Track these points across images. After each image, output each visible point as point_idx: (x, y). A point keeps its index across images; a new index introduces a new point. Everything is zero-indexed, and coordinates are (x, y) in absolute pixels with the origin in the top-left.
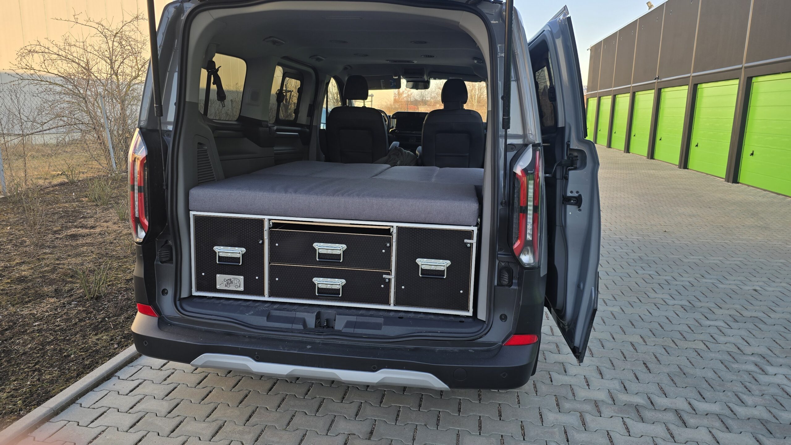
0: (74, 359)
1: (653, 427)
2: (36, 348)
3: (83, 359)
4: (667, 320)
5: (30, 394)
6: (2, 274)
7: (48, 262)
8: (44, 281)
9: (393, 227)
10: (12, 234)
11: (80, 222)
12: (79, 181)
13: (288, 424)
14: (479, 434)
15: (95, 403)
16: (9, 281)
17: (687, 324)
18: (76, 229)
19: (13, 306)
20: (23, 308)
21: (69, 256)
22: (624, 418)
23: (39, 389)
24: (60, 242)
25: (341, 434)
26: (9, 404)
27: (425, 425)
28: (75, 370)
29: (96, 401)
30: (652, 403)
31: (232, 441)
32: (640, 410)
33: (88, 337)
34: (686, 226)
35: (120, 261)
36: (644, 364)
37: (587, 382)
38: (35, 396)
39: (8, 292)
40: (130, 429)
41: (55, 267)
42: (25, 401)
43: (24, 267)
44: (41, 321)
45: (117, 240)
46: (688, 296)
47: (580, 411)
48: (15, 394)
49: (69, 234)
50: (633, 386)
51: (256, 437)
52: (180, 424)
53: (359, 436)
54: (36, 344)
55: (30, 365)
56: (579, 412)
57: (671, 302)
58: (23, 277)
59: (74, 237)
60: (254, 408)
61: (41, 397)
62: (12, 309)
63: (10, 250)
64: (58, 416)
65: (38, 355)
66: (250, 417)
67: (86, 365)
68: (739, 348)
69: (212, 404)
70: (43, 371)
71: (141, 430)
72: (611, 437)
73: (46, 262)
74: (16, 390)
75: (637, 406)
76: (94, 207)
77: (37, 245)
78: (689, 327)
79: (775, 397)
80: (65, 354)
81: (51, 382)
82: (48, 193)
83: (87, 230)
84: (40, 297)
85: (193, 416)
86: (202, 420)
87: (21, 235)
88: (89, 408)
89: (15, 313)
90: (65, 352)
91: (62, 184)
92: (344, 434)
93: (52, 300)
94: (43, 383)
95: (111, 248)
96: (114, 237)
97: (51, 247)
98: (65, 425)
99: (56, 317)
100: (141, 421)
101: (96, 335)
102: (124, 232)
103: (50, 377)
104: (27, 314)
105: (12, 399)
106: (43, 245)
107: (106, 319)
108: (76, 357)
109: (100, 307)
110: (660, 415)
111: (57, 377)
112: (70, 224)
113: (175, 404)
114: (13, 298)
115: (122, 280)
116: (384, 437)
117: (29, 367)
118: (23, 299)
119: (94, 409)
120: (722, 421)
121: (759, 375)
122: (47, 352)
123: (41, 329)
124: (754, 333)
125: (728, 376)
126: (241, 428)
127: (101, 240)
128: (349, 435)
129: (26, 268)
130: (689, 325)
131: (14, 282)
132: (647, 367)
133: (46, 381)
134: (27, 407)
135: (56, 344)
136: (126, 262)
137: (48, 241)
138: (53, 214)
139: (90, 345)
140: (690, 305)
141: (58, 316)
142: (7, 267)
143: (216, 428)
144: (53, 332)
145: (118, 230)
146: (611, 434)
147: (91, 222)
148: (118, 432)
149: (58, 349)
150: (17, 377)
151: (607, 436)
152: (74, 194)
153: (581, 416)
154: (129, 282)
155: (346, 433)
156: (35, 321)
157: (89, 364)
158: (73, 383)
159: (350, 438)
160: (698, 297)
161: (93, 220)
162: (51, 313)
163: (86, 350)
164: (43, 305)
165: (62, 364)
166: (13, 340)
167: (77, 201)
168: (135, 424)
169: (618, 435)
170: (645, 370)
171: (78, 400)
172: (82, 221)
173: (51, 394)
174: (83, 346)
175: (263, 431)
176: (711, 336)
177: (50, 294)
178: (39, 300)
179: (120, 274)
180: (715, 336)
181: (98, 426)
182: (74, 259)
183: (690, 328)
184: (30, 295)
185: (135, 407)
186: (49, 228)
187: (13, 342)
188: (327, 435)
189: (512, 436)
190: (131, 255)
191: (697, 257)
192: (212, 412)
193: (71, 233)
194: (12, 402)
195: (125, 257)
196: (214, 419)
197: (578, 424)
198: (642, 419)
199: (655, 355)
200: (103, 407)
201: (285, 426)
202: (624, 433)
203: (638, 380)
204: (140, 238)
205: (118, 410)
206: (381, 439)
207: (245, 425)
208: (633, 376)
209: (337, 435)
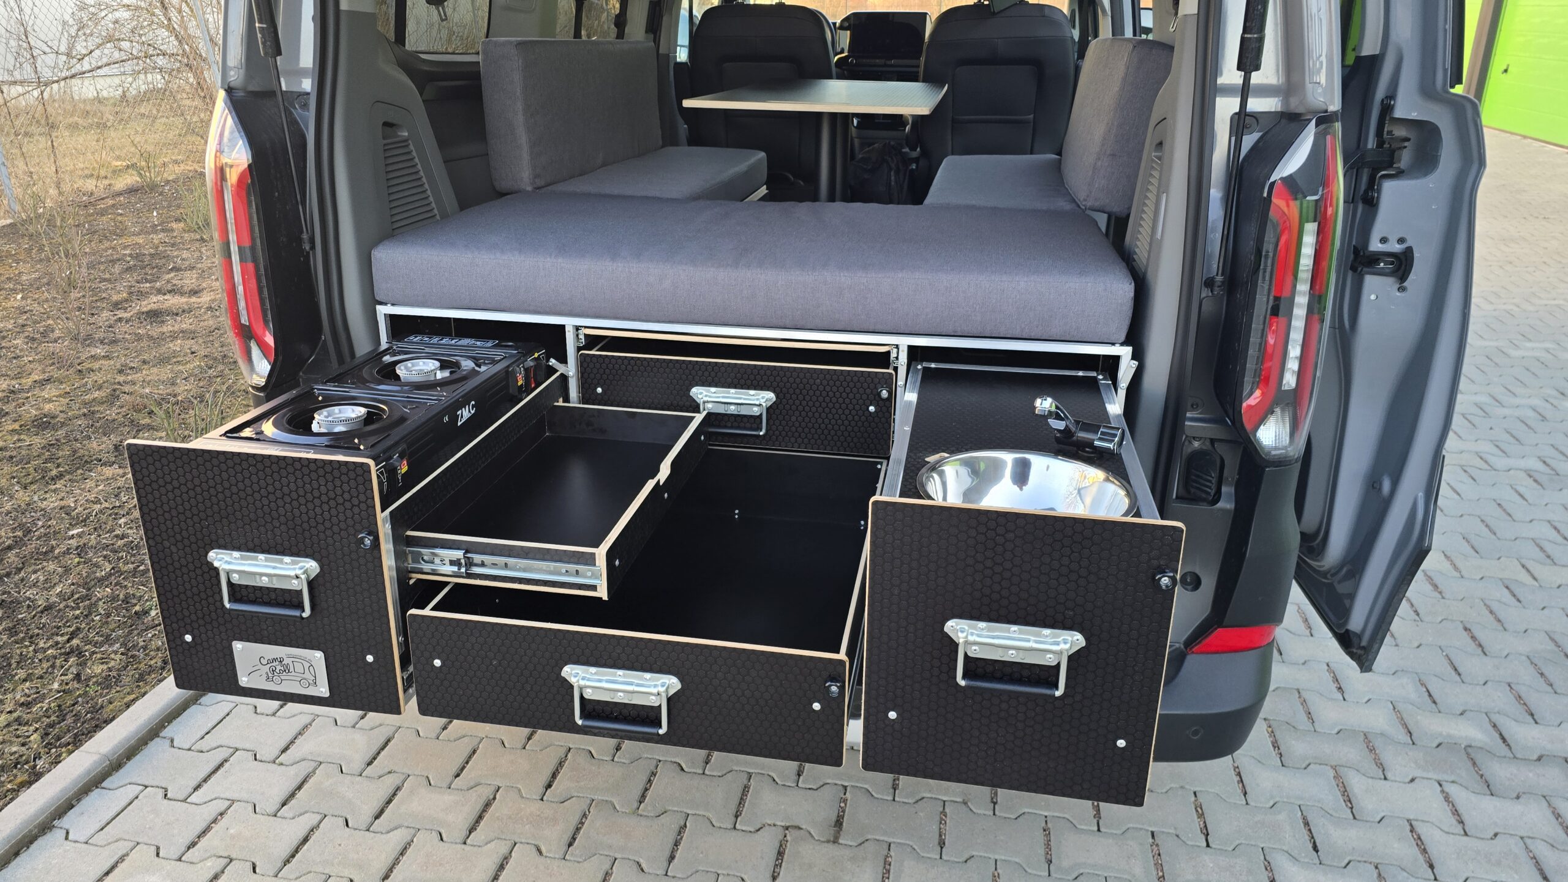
1: (1517, 808)
2: (72, 595)
4: (1499, 510)
5: (57, 717)
6: (3, 410)
7: (99, 377)
8: (92, 425)
9: (897, 347)
10: (26, 312)
11: (168, 282)
12: (168, 182)
13: (642, 798)
14: (1096, 828)
15: (203, 738)
16: (16, 426)
17: (1549, 522)
18: (160, 298)
19: (25, 488)
20: (46, 492)
21: (144, 362)
22: (1444, 783)
23: (80, 699)
24: (126, 327)
25: (767, 827)
26: (11, 743)
27: (965, 803)
28: (158, 649)
29: (206, 730)
30: (1504, 740)
31: (515, 844)
32: (1479, 757)
34: (1501, 267)
36: (1466, 629)
37: (1336, 680)
38: (69, 720)
39: (14, 453)
40: (283, 806)
41: (114, 390)
42: (47, 734)
43: (50, 391)
44: (85, 526)
46: (1537, 445)
47: (1334, 763)
48: (25, 716)
49: (145, 309)
50: (1452, 694)
51: (569, 834)
52: (394, 794)
53: (810, 833)
54: (73, 584)
55: (59, 639)
56: (1332, 767)
57: (1500, 462)
58: (45, 416)
59: (155, 316)
60: (561, 752)
61: (83, 723)
62: (22, 496)
63: (21, 350)
64: (122, 771)
65: (78, 612)
66: (554, 776)
69: (466, 740)
70: (87, 653)
71: (306, 812)
72: (1419, 838)
73: (95, 378)
74: (27, 705)
75: (1469, 750)
76: (197, 245)
77: (75, 338)
78: (1555, 528)
80: (137, 608)
81: (106, 682)
82: (103, 213)
83: (184, 300)
84: (84, 463)
85: (423, 774)
86: (445, 785)
87: (44, 314)
88: (189, 749)
89: (28, 505)
90: (135, 605)
91: (132, 191)
92: (774, 825)
93: (108, 472)
94: (87, 686)
97: (106, 341)
98: (137, 797)
99: (116, 514)
100: (306, 786)
103: (103, 671)
104: (55, 508)
105: (17, 729)
106: (89, 337)
110: (1531, 775)
111: (118, 670)
112: (148, 285)
113: (382, 740)
114: (23, 468)
116: (869, 837)
117: (57, 643)
118: (46, 471)
119: (202, 752)
122: (95, 604)
123: (85, 545)
126: (535, 807)
127: (211, 322)
128: (787, 828)
129: (55, 392)
131: (28, 429)
132: (1473, 638)
133: (94, 680)
134: (50, 749)
135: (116, 585)
137: (101, 327)
138: (110, 261)
140: (1547, 470)
141: (122, 512)
142: (13, 392)
143: (479, 807)
144: (111, 551)
146: (1421, 829)
147: (189, 280)
148: (255, 815)
149: (121, 596)
150: (31, 671)
151: (1410, 834)
152: (155, 214)
153: (1337, 777)
155: (779, 823)
156: (72, 526)
158: (153, 686)
159: (789, 838)
160: (1562, 448)
161: (195, 276)
162: (107, 505)
164: (90, 484)
165: (130, 633)
166: (22, 574)
167: (163, 230)
168: (292, 795)
169: (1437, 833)
170: (1471, 646)
171: (165, 727)
172: (172, 278)
173: (106, 713)
175: (585, 816)
177: (104, 457)
178: (80, 471)
181: (209, 799)
182: (155, 370)
183: (1559, 531)
184: (60, 460)
185: (293, 748)
186: (104, 295)
187: (22, 580)
188: (735, 828)
189: (1177, 836)
191: (1537, 345)
192: (467, 763)
193: (149, 308)
194: (18, 737)
196: (472, 784)
197: (1331, 798)
198: (1488, 786)
199: (1487, 606)
200: (220, 749)
201: (636, 805)
202: (1452, 825)
203: (1459, 675)
204: (258, 375)
205: (255, 755)
206: (863, 842)
207: (542, 799)
208: (1446, 663)
209: (758, 830)
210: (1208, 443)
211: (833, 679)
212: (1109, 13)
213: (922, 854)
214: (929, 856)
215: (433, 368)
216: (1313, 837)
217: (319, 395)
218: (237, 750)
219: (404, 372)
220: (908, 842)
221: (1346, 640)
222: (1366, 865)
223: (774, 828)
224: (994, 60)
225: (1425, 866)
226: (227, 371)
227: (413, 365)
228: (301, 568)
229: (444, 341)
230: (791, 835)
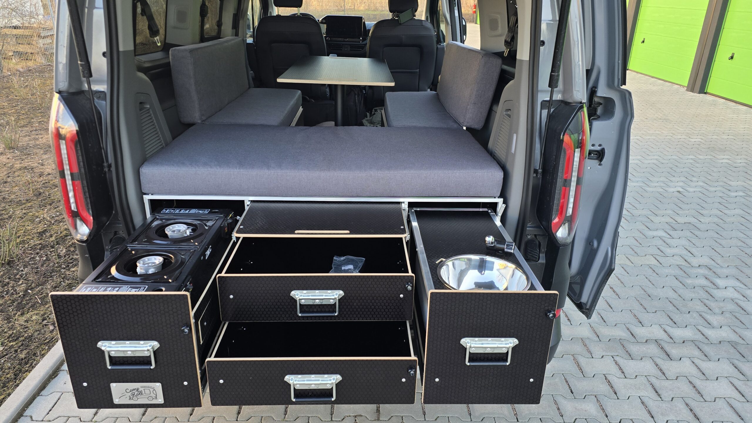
0: (5, 354)
1: (641, 364)
3: (16, 351)
9: (403, 202)
13: (285, 413)
15: (48, 413)
22: (614, 357)
25: (347, 418)
28: (9, 368)
29: (49, 409)
30: (632, 334)
32: (625, 343)
33: (13, 319)
35: (23, 206)
36: (611, 288)
37: (566, 316)
45: (12, 178)
47: (572, 353)
50: (611, 317)
53: (367, 418)
56: (572, 355)
67: (22, 359)
68: (686, 260)
72: (609, 382)
75: (621, 341)
78: (636, 240)
79: (734, 314)
85: (173, 416)
88: (42, 421)
95: (7, 189)
96: (5, 173)
101: (22, 314)
102: (18, 166)
107: (29, 291)
108: (6, 350)
109: (16, 275)
110: (644, 349)
115: (32, 234)
119: (50, 421)
120: (699, 348)
121: (712, 290)
124: (694, 242)
125: (688, 294)
128: (356, 417)
130: (636, 238)
132: (614, 291)
136: (31, 207)
139: (19, 330)
145: (8, 163)
146: (609, 378)
151: (606, 381)
153: (574, 359)
154: (42, 235)
155: (352, 415)
157: (25, 358)
163: (15, 338)
169: (615, 378)
170: (614, 296)
171: (25, 411)
174: (10, 332)
176: (658, 249)
179: (28, 226)
180: (662, 248)
183: (638, 241)
188: (332, 420)
190: (35, 198)
195: (27, 200)
196: (200, 418)
197: (574, 369)
198: (630, 356)
199: (617, 277)
200: (60, 418)
201: (283, 416)
202: (620, 375)
203: (612, 308)
204: (79, 234)
205: (80, 418)
206: (390, 418)
207: (237, 420)
208: (606, 303)
209: (342, 420)
210: (533, 236)
211: (411, 369)
212: (450, 24)
213: (417, 420)
214: (420, 420)
215: (184, 229)
216: (570, 387)
217: (132, 250)
218: (69, 417)
219: (170, 232)
220: (410, 415)
221: (580, 306)
222: (591, 396)
223: (350, 417)
224: (401, 45)
225: (613, 393)
226: (7, 207)
227: (173, 228)
228: (150, 346)
229: (182, 212)
230: (358, 420)
